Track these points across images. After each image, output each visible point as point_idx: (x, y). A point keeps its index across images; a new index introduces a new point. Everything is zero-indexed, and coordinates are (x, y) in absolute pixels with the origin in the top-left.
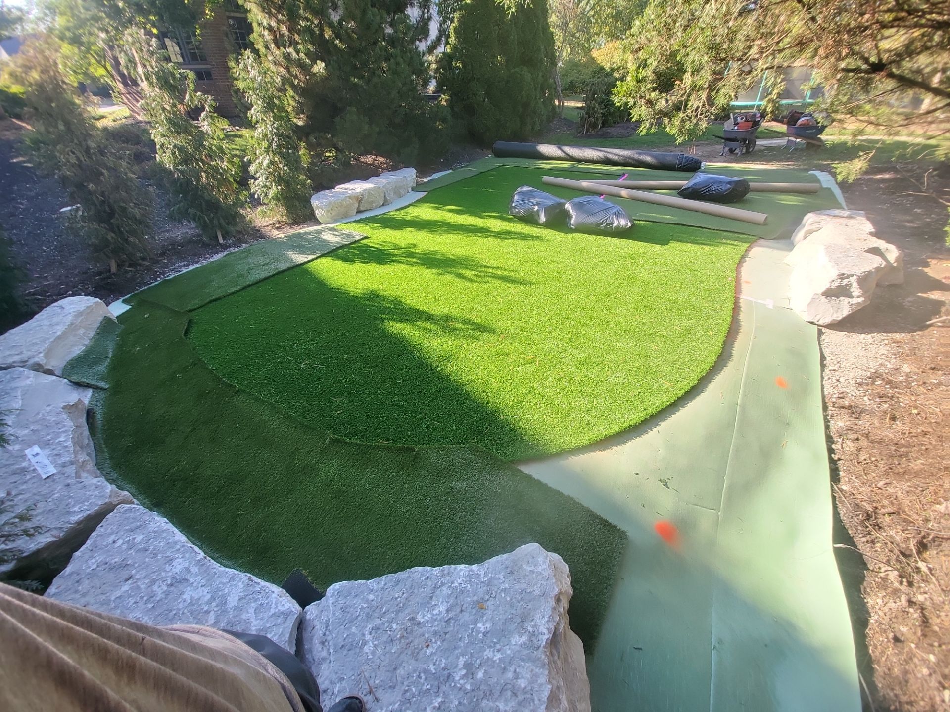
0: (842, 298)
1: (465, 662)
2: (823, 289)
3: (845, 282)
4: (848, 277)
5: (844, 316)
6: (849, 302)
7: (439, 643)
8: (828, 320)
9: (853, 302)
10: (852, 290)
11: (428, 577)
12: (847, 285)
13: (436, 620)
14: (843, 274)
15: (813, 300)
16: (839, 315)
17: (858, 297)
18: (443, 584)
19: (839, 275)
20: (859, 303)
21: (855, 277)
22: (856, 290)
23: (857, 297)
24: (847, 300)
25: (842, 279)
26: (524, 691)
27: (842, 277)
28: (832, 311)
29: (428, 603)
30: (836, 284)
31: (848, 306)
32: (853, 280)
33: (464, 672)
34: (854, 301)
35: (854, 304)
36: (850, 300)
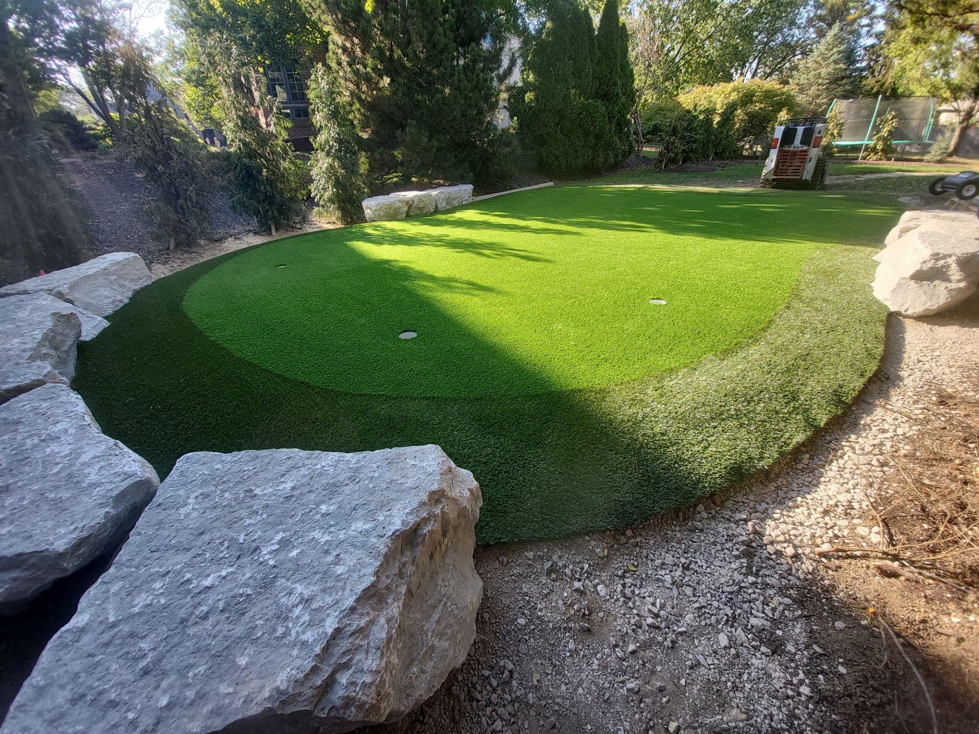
0: (937, 282)
1: (283, 537)
2: (911, 272)
3: (941, 263)
4: (945, 257)
5: (941, 304)
6: (947, 288)
7: (264, 516)
8: (918, 308)
9: (953, 288)
10: (950, 273)
11: (290, 458)
12: (943, 267)
13: (274, 495)
14: (938, 254)
15: (899, 285)
16: (934, 302)
17: (959, 281)
18: (304, 465)
19: (932, 255)
20: (960, 289)
21: (954, 258)
22: (955, 273)
23: (957, 281)
24: (944, 284)
25: (937, 260)
26: (338, 578)
27: (936, 257)
28: (924, 298)
29: (276, 479)
30: (929, 265)
31: (945, 292)
32: (951, 261)
33: (277, 547)
34: (953, 286)
35: (954, 290)
36: (948, 285)
